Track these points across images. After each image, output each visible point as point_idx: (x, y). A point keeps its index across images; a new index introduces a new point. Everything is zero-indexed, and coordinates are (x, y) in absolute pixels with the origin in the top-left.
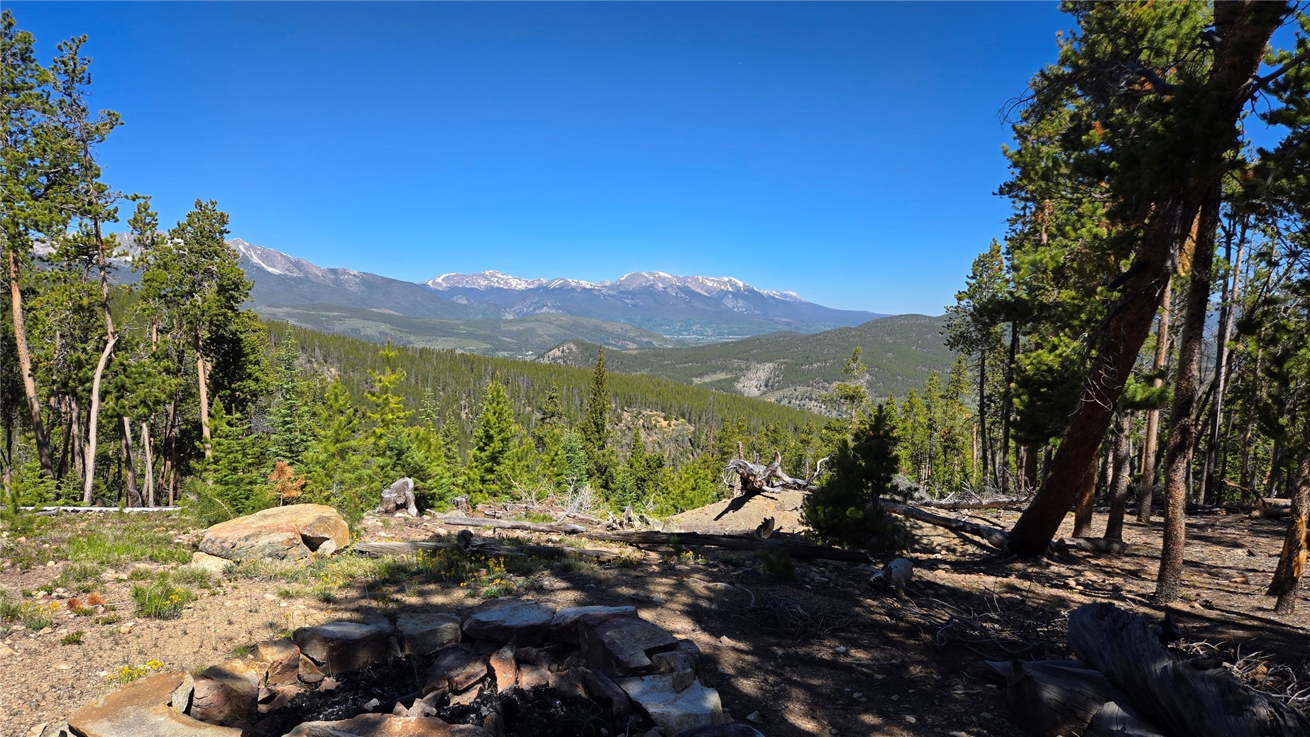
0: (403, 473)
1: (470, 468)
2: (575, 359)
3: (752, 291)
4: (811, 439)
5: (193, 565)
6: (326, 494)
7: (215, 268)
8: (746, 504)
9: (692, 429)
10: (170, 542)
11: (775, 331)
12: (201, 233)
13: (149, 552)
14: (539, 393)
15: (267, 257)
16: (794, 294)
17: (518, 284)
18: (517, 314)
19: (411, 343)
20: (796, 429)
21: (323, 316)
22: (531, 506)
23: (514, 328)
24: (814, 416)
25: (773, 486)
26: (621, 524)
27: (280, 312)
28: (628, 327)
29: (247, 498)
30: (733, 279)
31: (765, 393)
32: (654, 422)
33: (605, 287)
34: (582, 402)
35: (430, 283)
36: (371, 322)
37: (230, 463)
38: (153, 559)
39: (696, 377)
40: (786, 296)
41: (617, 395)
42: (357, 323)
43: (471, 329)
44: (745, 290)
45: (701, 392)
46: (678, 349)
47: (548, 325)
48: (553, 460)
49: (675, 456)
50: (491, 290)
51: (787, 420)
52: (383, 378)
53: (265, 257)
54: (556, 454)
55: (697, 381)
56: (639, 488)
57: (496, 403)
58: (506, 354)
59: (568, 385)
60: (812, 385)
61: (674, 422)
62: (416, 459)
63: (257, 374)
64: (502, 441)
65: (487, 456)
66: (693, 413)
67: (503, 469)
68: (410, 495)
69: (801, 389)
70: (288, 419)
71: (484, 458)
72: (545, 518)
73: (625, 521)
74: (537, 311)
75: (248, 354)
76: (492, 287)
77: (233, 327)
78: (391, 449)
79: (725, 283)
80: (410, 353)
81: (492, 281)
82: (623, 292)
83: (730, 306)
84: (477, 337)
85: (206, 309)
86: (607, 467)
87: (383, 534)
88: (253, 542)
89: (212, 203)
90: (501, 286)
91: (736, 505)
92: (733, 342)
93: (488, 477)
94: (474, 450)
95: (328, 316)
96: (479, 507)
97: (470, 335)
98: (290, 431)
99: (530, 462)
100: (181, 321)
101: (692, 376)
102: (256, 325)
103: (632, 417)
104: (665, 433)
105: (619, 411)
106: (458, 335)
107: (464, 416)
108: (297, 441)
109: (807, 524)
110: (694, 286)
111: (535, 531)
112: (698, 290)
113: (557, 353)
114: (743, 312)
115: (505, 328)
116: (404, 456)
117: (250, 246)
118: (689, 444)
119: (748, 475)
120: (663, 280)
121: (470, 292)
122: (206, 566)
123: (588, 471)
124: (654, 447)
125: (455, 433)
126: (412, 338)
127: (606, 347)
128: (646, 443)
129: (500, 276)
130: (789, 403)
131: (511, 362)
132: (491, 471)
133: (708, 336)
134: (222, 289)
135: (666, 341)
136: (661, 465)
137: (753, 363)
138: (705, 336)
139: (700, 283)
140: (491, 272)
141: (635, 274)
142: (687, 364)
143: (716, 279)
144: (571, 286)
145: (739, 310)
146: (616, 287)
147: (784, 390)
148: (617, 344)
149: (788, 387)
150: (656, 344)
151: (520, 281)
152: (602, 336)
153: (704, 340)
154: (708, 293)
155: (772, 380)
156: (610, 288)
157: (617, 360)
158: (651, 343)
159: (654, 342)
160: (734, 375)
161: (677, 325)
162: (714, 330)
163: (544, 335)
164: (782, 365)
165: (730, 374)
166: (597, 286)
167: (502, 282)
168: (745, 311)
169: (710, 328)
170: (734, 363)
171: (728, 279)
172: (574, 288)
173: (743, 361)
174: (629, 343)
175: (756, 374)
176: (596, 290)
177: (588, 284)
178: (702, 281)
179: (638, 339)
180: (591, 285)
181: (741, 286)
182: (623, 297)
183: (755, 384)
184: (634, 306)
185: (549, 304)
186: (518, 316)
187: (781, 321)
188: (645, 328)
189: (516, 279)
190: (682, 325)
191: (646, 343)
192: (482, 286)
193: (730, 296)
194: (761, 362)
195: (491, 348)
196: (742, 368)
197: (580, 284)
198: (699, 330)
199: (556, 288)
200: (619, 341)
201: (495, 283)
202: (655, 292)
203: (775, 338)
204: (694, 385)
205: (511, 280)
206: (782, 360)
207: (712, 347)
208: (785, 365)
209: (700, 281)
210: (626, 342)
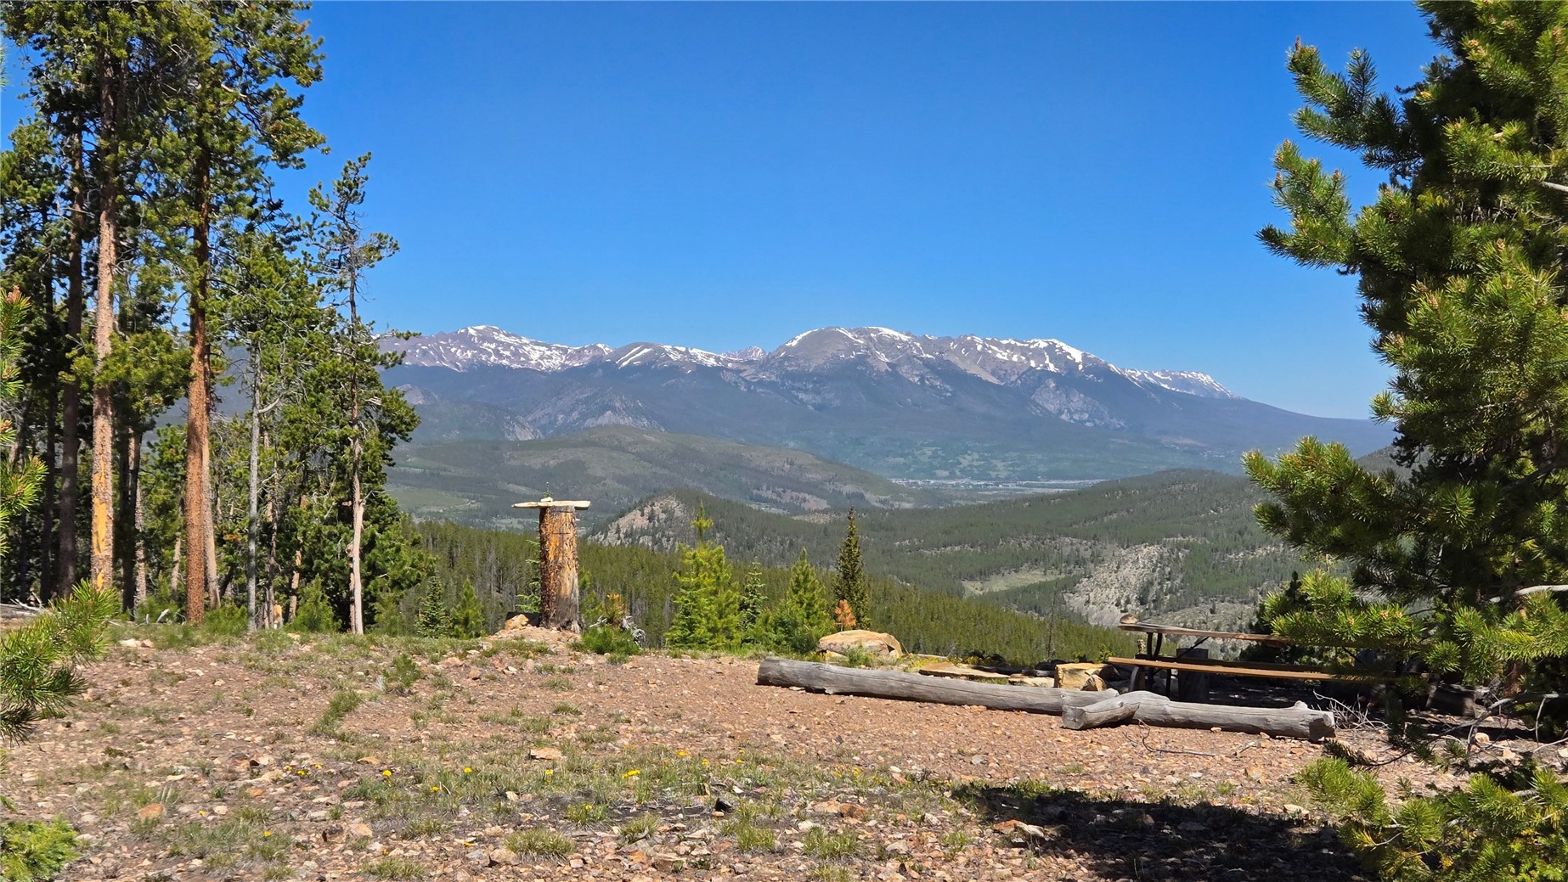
2: (682, 535)
3: (1105, 372)
11: (1163, 468)
16: (1206, 379)
17: (544, 357)
18: (543, 428)
23: (536, 462)
28: (805, 459)
30: (1059, 344)
33: (750, 362)
39: (972, 578)
40: (1186, 383)
43: (436, 464)
44: (1087, 370)
46: (926, 512)
47: (615, 454)
50: (481, 372)
55: (973, 588)
58: (516, 523)
60: (1254, 600)
69: (1228, 611)
74: (590, 422)
76: (483, 365)
79: (1038, 354)
81: (484, 351)
82: (793, 377)
83: (1051, 407)
84: (448, 484)
90: (505, 362)
92: (1058, 496)
97: (433, 480)
101: (960, 576)
106: (404, 479)
110: (963, 359)
112: (974, 370)
113: (637, 520)
114: (1082, 422)
115: (514, 460)
120: (889, 345)
121: (433, 378)
127: (754, 506)
129: (502, 338)
133: (998, 481)
135: (895, 491)
137: (1108, 546)
138: (991, 479)
139: (980, 353)
140: (481, 328)
141: (821, 332)
142: (949, 548)
143: (1019, 344)
144: (669, 362)
145: (1072, 418)
146: (777, 364)
147: (1188, 611)
148: (779, 499)
149: (1196, 605)
150: (872, 498)
151: (550, 350)
152: (744, 479)
153: (988, 490)
154: (999, 378)
155: (1156, 587)
156: (761, 366)
157: (779, 539)
158: (862, 496)
159: (868, 496)
160: (1063, 576)
161: (925, 454)
162: (1012, 465)
163: (605, 479)
164: (1179, 550)
165: (1055, 571)
166: (731, 361)
167: (508, 353)
168: (1089, 421)
169: (1003, 461)
170: (1061, 548)
171: (1046, 345)
172: (677, 367)
173: (1085, 542)
174: (807, 497)
175: (1116, 572)
176: (728, 370)
177: (709, 356)
178: (983, 349)
179: (829, 487)
180: (717, 359)
181: (1077, 361)
182: (793, 388)
183: (1115, 598)
184: (819, 408)
185: (617, 405)
186: (544, 434)
187: (1177, 444)
188: (847, 462)
189: (538, 344)
190: (934, 456)
191: (849, 496)
192: (460, 361)
193: (1053, 385)
194: (1127, 543)
195: (479, 510)
196: (1084, 559)
197: (691, 357)
198: (975, 467)
199: (635, 367)
200: (784, 492)
201: (489, 355)
202: (870, 374)
203: (1163, 485)
204: (965, 597)
205: (527, 349)
206: (1181, 538)
207: (1010, 506)
208: (1187, 551)
209: (979, 348)
210: (802, 495)
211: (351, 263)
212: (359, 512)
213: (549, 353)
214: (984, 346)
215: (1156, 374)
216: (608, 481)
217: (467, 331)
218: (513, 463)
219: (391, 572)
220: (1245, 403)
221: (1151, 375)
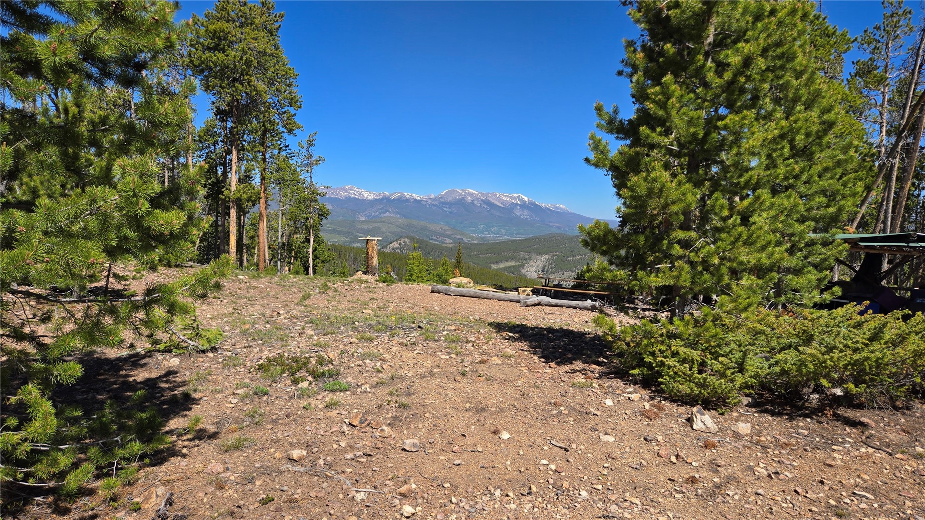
2: (409, 249)
3: (534, 204)
11: (550, 232)
16: (563, 207)
17: (368, 195)
18: (368, 217)
23: (366, 227)
28: (446, 228)
30: (521, 196)
33: (430, 199)
39: (494, 264)
40: (558, 208)
43: (336, 227)
44: (529, 203)
45: (498, 274)
46: (481, 244)
47: (389, 225)
50: (349, 200)
55: (494, 266)
58: (360, 245)
60: (575, 271)
69: (567, 274)
74: (382, 215)
76: (349, 197)
79: (515, 198)
81: (350, 193)
82: (443, 203)
83: (518, 214)
84: (339, 233)
90: (357, 197)
92: (520, 240)
97: (334, 231)
101: (491, 263)
106: (326, 231)
110: (493, 199)
112: (496, 202)
113: (396, 245)
114: (527, 219)
120: (471, 195)
121: (335, 201)
127: (431, 241)
129: (356, 190)
133: (502, 235)
135: (472, 238)
137: (534, 255)
138: (500, 235)
139: (498, 197)
140: (350, 186)
141: (451, 190)
142: (487, 255)
143: (509, 195)
144: (406, 198)
145: (524, 217)
146: (438, 200)
147: (556, 274)
148: (438, 239)
149: (558, 273)
151: (370, 193)
152: (428, 233)
153: (499, 238)
154: (504, 205)
155: (547, 267)
156: (433, 200)
157: (437, 251)
158: (462, 239)
159: (464, 239)
160: (520, 263)
161: (481, 227)
162: (506, 231)
164: (554, 256)
165: (518, 262)
166: (424, 198)
167: (358, 194)
168: (529, 218)
169: (504, 229)
170: (520, 255)
171: (518, 195)
172: (408, 199)
173: (527, 253)
175: (536, 262)
176: (423, 201)
177: (418, 196)
179: (453, 236)
180: (420, 197)
181: (526, 200)
182: (443, 206)
183: (535, 270)
184: (450, 213)
185: (390, 210)
187: (554, 226)
188: (458, 229)
189: (366, 192)
190: (484, 228)
191: (458, 239)
192: (343, 196)
193: (519, 208)
194: (539, 254)
195: (348, 240)
196: (526, 258)
197: (412, 196)
198: (496, 231)
199: (396, 199)
200: (440, 237)
201: (352, 194)
202: (465, 203)
203: (550, 237)
204: (492, 269)
205: (363, 193)
206: (554, 253)
207: (505, 243)
208: (556, 256)
210: (445, 238)
211: (311, 165)
212: (312, 240)
214: (499, 195)
215: (549, 205)
216: (387, 232)
217: (346, 187)
218: (358, 227)
219: (322, 258)
220: (575, 214)
221: (547, 205)
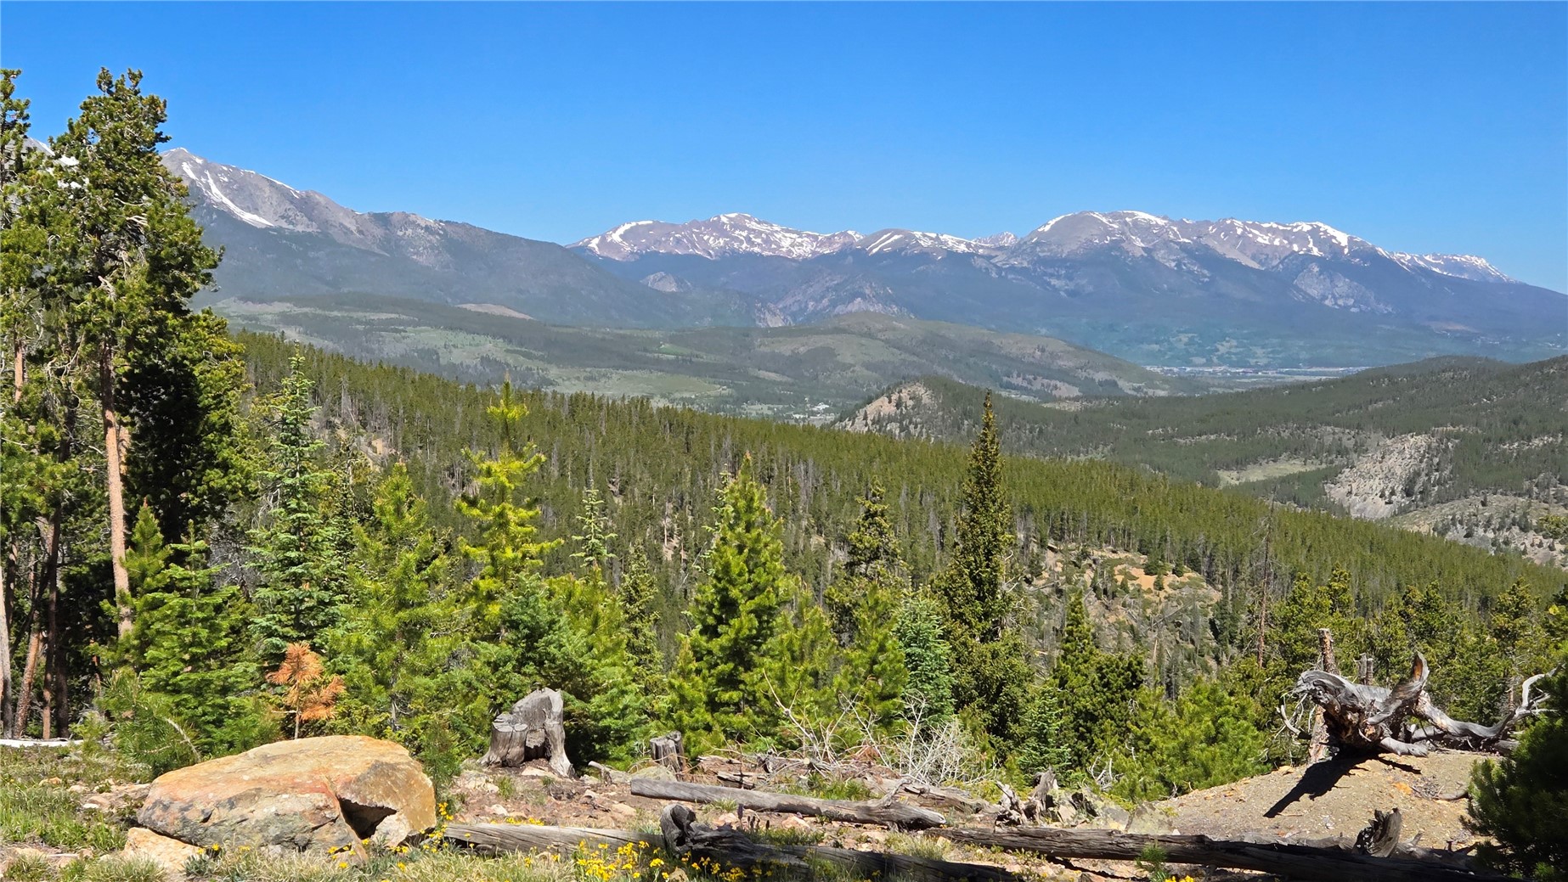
0: (540, 680)
1: (684, 674)
2: (929, 422)
3: (1373, 257)
4: (1523, 627)
5: (128, 854)
6: (376, 720)
7: (143, 222)
8: (1343, 781)
9: (1216, 596)
10: (75, 809)
11: (1432, 354)
12: (116, 143)
13: (38, 825)
14: (841, 502)
15: (241, 189)
16: (1481, 262)
17: (795, 244)
18: (794, 315)
19: (551, 383)
20: (1485, 603)
21: (360, 323)
22: (821, 764)
23: (785, 348)
24: (1531, 570)
25: (1408, 738)
26: (1030, 812)
27: (269, 312)
28: (1056, 346)
29: (218, 723)
30: (1323, 227)
31: (1403, 511)
32: (1120, 578)
33: (1001, 248)
34: (944, 527)
35: (594, 244)
36: (462, 335)
37: (185, 647)
38: (47, 839)
39: (1228, 468)
40: (1460, 267)
41: (1030, 510)
42: (431, 337)
43: (687, 351)
44: (1353, 254)
45: (1242, 503)
46: (1181, 399)
47: (863, 341)
48: (874, 662)
49: (1174, 661)
50: (732, 259)
51: (1460, 579)
52: (495, 466)
53: (238, 189)
54: (882, 649)
55: (1229, 478)
56: (1082, 737)
57: (743, 525)
58: (764, 409)
59: (912, 485)
60: (1529, 492)
61: (1169, 579)
62: (569, 648)
63: (226, 453)
64: (758, 612)
65: (722, 648)
66: (1219, 559)
67: (761, 678)
68: (555, 727)
69: (1499, 502)
70: (293, 554)
71: (716, 650)
72: (853, 792)
73: (1040, 806)
74: (840, 309)
75: (207, 409)
76: (733, 251)
77: (177, 349)
78: (514, 625)
79: (1301, 237)
80: (549, 406)
81: (736, 239)
82: (1045, 262)
83: (1314, 292)
84: (699, 370)
85: (124, 309)
86: (1002, 684)
87: (500, 810)
88: (245, 811)
89: (133, 77)
90: (756, 249)
91: (1318, 781)
92: (1320, 383)
93: (726, 696)
94: (694, 632)
95: (369, 322)
96: (706, 761)
97: (685, 366)
98: (297, 580)
99: (818, 661)
100: (74, 338)
101: (1216, 466)
102: (223, 344)
103: (1066, 564)
104: (1148, 604)
105: (1034, 548)
106: (658, 365)
107: (668, 555)
108: (309, 603)
109: (1483, 830)
110: (1222, 243)
111: (832, 818)
112: (1233, 254)
113: (884, 406)
114: (1347, 307)
115: (763, 347)
116: (541, 643)
117: (206, 166)
118: (1210, 634)
119: (1344, 709)
120: (1144, 229)
121: (686, 266)
122: (154, 857)
123: (955, 690)
124: (1119, 639)
125: (649, 595)
126: (553, 372)
127: (1004, 394)
128: (1099, 628)
129: (754, 225)
130: (1468, 535)
131: (779, 429)
132: (730, 682)
133: (1257, 368)
134: (157, 267)
135: (1150, 379)
136: (1134, 682)
137: (1372, 436)
138: (1250, 367)
139: (1239, 237)
140: (733, 215)
141: (1075, 216)
142: (1204, 437)
143: (1281, 228)
144: (920, 248)
145: (1336, 304)
146: (1029, 250)
147: (1457, 503)
148: (1029, 387)
149: (1466, 497)
150: (1126, 386)
151: (801, 237)
152: (994, 366)
153: (1246, 378)
154: (1260, 262)
155: (1424, 478)
156: (1013, 252)
157: (1028, 427)
158: (1115, 384)
159: (1121, 383)
160: (1324, 466)
161: (1180, 340)
162: (1272, 352)
163: (854, 366)
164: (1449, 440)
165: (1315, 462)
166: (982, 247)
167: (759, 241)
168: (1354, 306)
169: (1263, 348)
170: (1322, 436)
171: (1310, 228)
172: (927, 253)
173: (1347, 431)
174: (1059, 384)
175: (1380, 462)
176: (979, 256)
177: (960, 242)
178: (1243, 233)
179: (1082, 374)
180: (968, 245)
181: (1343, 245)
182: (1045, 274)
183: (1379, 489)
184: (1072, 294)
185: (867, 292)
186: (794, 320)
187: (1448, 331)
188: (1100, 349)
189: (788, 231)
190: (1191, 342)
191: (1101, 384)
192: (713, 249)
193: (1316, 269)
194: (1391, 433)
195: (731, 396)
196: (1346, 448)
197: (941, 243)
198: (1234, 354)
199: (886, 253)
200: (1035, 379)
201: (742, 242)
202: (1125, 259)
203: (1432, 373)
204: (1221, 487)
205: (778, 236)
206: (1452, 428)
207: (1269, 394)
208: (1457, 441)
209: (1239, 231)
210: (1053, 382)
213: (799, 240)
214: (1244, 229)
215: (1427, 258)
216: (857, 368)
217: (719, 218)
218: (762, 349)
220: (1522, 289)
221: (1421, 258)
